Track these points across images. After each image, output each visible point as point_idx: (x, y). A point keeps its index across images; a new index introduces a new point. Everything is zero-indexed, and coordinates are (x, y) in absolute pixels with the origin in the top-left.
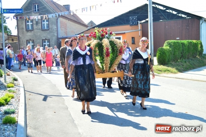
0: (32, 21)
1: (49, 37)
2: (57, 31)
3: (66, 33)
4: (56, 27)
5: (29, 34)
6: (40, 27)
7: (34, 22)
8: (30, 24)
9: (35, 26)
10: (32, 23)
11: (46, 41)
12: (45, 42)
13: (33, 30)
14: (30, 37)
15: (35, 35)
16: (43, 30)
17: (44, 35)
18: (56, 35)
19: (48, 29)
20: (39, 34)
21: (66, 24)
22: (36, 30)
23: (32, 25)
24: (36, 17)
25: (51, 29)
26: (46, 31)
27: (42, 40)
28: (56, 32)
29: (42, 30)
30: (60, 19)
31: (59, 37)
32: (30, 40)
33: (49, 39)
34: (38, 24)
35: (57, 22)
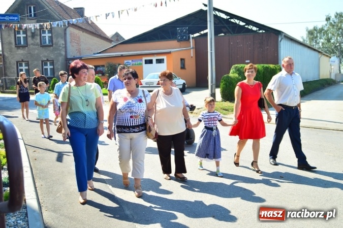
0: (25, 32)
1: (52, 56)
2: (66, 47)
3: (79, 51)
4: (63, 42)
5: (21, 51)
6: (38, 41)
7: (29, 34)
8: (22, 36)
9: (30, 40)
10: (25, 35)
11: (48, 63)
12: (47, 65)
13: (26, 45)
14: (22, 57)
15: (30, 53)
16: (43, 46)
17: (45, 54)
18: (63, 53)
19: (51, 44)
20: (36, 52)
21: (79, 38)
22: (31, 46)
23: (26, 39)
24: (32, 26)
25: (56, 44)
26: (48, 48)
27: (42, 61)
28: (64, 49)
29: (41, 46)
30: (70, 30)
31: (69, 57)
32: (23, 61)
33: (53, 61)
34: (36, 37)
35: (65, 34)
